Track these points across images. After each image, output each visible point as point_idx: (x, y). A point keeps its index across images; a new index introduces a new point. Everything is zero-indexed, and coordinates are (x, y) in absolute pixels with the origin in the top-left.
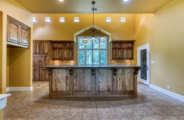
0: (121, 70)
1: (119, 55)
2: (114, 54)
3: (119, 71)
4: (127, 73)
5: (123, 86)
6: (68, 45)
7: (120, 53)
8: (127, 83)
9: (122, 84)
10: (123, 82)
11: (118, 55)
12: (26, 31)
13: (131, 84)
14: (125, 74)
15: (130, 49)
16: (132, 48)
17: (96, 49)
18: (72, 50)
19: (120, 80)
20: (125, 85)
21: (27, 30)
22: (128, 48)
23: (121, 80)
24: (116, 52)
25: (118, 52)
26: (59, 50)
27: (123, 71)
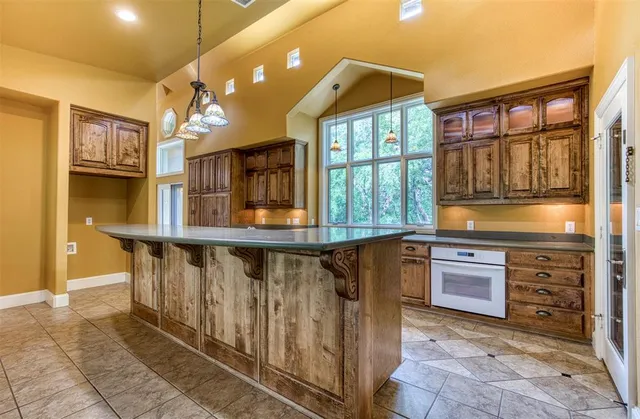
0: (281, 257)
1: (480, 178)
2: (450, 172)
3: (274, 261)
4: (308, 281)
5: (288, 349)
6: (279, 157)
7: (483, 165)
8: (306, 339)
9: (287, 337)
10: (290, 324)
11: (475, 179)
12: (135, 135)
13: (326, 349)
14: (297, 284)
15: (564, 132)
16: (576, 127)
17: (388, 160)
18: (289, 171)
19: (276, 309)
20: (296, 345)
21: (138, 132)
22: (544, 130)
23: (281, 314)
24: (461, 164)
25: (474, 160)
26: (259, 175)
27: (288, 264)
